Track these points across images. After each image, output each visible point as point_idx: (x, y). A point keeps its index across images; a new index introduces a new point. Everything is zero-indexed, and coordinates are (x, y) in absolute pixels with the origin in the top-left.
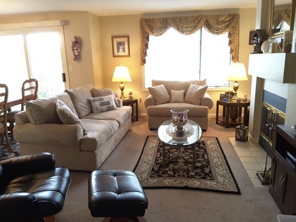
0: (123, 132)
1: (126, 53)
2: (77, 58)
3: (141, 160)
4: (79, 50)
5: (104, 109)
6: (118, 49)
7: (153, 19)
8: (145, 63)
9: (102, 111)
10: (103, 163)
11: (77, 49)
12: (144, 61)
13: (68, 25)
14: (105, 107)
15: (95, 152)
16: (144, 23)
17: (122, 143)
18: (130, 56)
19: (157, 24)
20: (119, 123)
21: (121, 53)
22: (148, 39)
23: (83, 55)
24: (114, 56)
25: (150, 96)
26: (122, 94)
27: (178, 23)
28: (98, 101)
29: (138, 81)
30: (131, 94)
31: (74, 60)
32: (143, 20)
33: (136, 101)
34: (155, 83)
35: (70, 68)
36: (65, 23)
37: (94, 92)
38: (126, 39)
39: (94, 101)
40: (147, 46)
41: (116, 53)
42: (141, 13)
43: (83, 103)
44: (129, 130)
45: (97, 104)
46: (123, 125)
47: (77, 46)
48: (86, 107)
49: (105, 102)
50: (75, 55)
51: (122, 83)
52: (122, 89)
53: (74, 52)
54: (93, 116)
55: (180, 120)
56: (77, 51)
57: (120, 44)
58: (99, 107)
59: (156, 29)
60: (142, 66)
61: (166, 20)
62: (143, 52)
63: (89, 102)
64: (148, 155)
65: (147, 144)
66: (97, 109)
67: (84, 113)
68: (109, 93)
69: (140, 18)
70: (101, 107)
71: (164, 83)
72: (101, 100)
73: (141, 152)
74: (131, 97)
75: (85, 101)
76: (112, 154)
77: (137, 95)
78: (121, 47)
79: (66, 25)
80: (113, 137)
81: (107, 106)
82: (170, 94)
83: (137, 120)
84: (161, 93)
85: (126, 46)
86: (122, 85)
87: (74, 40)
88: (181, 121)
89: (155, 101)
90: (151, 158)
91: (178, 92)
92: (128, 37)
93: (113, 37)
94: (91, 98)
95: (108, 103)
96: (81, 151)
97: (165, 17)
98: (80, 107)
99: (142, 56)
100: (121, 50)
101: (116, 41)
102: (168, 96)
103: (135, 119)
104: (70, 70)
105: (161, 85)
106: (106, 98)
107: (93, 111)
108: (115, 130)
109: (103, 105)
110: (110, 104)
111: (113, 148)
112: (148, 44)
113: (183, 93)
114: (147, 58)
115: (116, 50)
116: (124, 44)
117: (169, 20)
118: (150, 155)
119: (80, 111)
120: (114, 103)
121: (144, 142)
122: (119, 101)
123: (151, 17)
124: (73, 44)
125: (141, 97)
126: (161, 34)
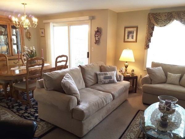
0: (117, 102)
1: (134, 39)
2: (97, 42)
3: (123, 136)
4: (99, 36)
5: (106, 82)
6: (128, 36)
7: (159, 13)
8: (149, 48)
9: (105, 83)
10: (91, 130)
11: (98, 36)
12: (147, 46)
13: (94, 19)
14: (107, 81)
15: (83, 122)
16: (151, 16)
17: (115, 111)
18: (136, 42)
19: (162, 17)
20: (113, 96)
21: (130, 39)
22: (153, 29)
23: (101, 40)
24: (125, 42)
25: (147, 75)
26: (126, 70)
27: (182, 16)
28: (103, 75)
29: (141, 61)
30: (133, 71)
31: (95, 43)
32: (150, 14)
33: (136, 77)
34: (154, 65)
35: (92, 49)
36: (92, 18)
37: (102, 68)
38: (135, 29)
39: (100, 75)
40: (151, 35)
41: (126, 40)
42: (150, 9)
43: (91, 75)
44: (126, 101)
45: (101, 77)
46: (118, 97)
47: (97, 34)
48: (93, 78)
49: (108, 77)
50: (96, 40)
51: (127, 62)
52: (126, 67)
53: (95, 38)
54: (96, 86)
55: (167, 108)
56: (98, 37)
57: (130, 33)
58: (102, 80)
59: (161, 21)
60: (146, 50)
61: (171, 13)
62: (147, 39)
63: (96, 75)
64: (132, 131)
65: (135, 119)
66: (101, 81)
67: (90, 84)
68: (113, 70)
69: (149, 13)
70: (104, 80)
71: (162, 65)
72: (105, 74)
73: (127, 126)
74: (133, 73)
75: (93, 74)
76: (103, 122)
77: (139, 72)
78: (131, 35)
79: (93, 19)
80: (105, 108)
81: (109, 80)
82: (166, 75)
83: (135, 92)
84: (157, 74)
85: (135, 34)
86: (126, 64)
87: (96, 30)
88: (168, 110)
89: (151, 80)
90: (134, 136)
91: (175, 75)
92: (137, 28)
93: (125, 28)
94: (98, 72)
95: (110, 77)
96: (72, 118)
97: (170, 11)
98: (88, 79)
99: (146, 42)
100: (130, 37)
101: (127, 30)
102: (164, 77)
103: (134, 91)
104: (92, 50)
105: (159, 68)
106: (109, 74)
107: (98, 82)
108: (108, 102)
109: (105, 79)
110: (111, 78)
111: (104, 117)
112: (152, 33)
113: (179, 77)
114: (150, 44)
115: (126, 37)
116: (133, 33)
117: (174, 14)
118: (134, 132)
119: (88, 81)
120: (115, 78)
121: (133, 116)
122: (120, 76)
123: (158, 12)
124: (95, 32)
125: (141, 74)
126: (165, 25)
